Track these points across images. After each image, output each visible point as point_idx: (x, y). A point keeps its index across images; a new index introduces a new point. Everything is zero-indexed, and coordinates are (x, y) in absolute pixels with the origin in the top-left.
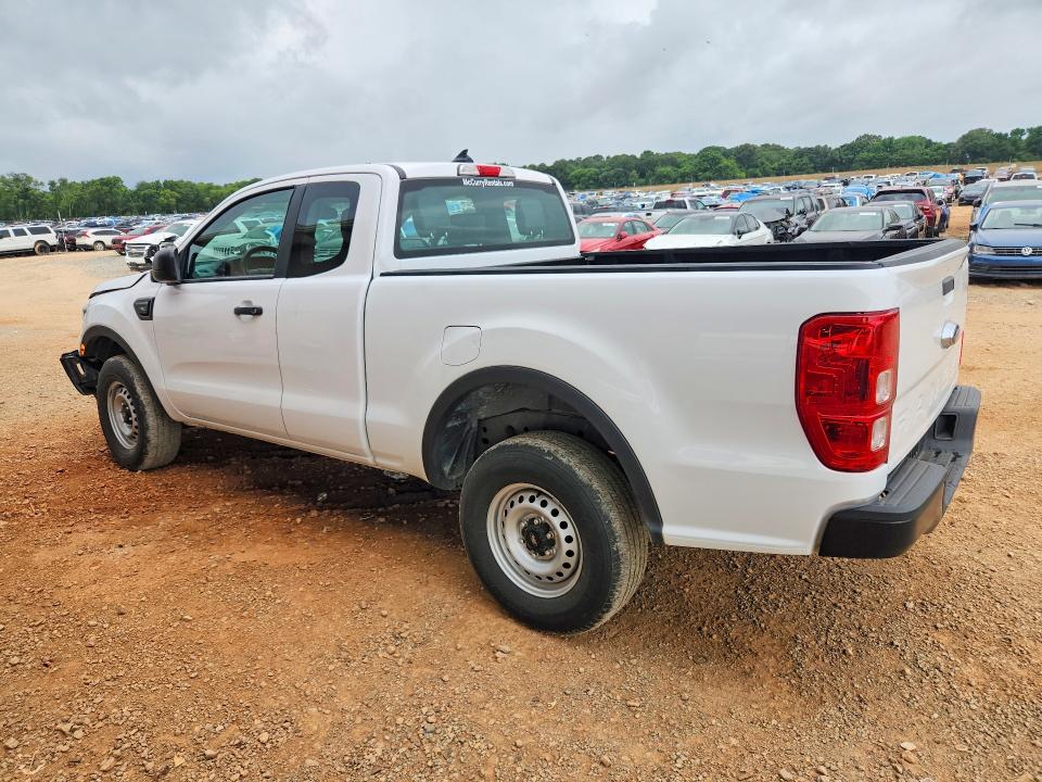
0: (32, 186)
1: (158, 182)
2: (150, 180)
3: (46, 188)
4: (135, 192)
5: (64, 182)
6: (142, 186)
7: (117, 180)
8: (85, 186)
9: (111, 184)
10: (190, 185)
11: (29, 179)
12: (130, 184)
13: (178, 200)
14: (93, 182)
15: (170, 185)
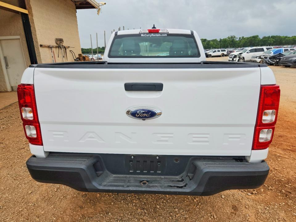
0: (235, 39)
1: (269, 36)
2: (267, 36)
3: (238, 40)
4: (261, 40)
5: (243, 37)
6: (265, 38)
7: (258, 36)
8: (248, 38)
9: (255, 37)
10: (279, 37)
11: (235, 37)
12: (261, 37)
13: (274, 42)
14: (251, 37)
15: (273, 37)
